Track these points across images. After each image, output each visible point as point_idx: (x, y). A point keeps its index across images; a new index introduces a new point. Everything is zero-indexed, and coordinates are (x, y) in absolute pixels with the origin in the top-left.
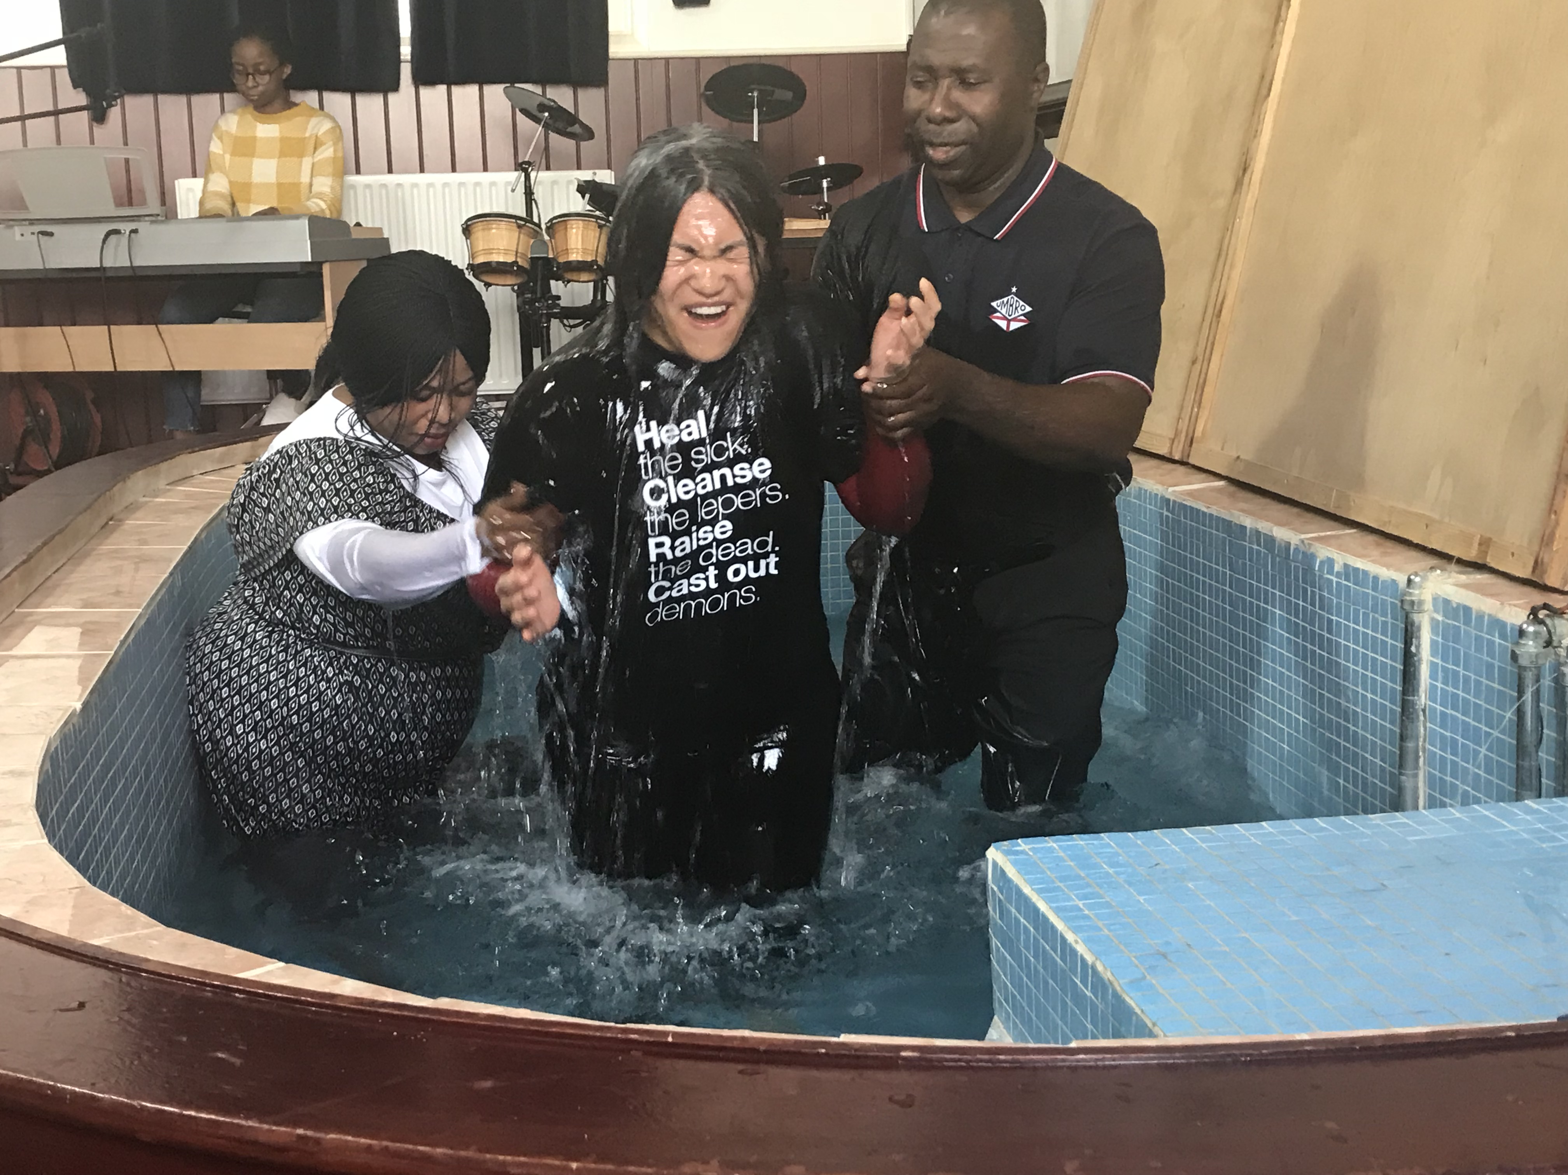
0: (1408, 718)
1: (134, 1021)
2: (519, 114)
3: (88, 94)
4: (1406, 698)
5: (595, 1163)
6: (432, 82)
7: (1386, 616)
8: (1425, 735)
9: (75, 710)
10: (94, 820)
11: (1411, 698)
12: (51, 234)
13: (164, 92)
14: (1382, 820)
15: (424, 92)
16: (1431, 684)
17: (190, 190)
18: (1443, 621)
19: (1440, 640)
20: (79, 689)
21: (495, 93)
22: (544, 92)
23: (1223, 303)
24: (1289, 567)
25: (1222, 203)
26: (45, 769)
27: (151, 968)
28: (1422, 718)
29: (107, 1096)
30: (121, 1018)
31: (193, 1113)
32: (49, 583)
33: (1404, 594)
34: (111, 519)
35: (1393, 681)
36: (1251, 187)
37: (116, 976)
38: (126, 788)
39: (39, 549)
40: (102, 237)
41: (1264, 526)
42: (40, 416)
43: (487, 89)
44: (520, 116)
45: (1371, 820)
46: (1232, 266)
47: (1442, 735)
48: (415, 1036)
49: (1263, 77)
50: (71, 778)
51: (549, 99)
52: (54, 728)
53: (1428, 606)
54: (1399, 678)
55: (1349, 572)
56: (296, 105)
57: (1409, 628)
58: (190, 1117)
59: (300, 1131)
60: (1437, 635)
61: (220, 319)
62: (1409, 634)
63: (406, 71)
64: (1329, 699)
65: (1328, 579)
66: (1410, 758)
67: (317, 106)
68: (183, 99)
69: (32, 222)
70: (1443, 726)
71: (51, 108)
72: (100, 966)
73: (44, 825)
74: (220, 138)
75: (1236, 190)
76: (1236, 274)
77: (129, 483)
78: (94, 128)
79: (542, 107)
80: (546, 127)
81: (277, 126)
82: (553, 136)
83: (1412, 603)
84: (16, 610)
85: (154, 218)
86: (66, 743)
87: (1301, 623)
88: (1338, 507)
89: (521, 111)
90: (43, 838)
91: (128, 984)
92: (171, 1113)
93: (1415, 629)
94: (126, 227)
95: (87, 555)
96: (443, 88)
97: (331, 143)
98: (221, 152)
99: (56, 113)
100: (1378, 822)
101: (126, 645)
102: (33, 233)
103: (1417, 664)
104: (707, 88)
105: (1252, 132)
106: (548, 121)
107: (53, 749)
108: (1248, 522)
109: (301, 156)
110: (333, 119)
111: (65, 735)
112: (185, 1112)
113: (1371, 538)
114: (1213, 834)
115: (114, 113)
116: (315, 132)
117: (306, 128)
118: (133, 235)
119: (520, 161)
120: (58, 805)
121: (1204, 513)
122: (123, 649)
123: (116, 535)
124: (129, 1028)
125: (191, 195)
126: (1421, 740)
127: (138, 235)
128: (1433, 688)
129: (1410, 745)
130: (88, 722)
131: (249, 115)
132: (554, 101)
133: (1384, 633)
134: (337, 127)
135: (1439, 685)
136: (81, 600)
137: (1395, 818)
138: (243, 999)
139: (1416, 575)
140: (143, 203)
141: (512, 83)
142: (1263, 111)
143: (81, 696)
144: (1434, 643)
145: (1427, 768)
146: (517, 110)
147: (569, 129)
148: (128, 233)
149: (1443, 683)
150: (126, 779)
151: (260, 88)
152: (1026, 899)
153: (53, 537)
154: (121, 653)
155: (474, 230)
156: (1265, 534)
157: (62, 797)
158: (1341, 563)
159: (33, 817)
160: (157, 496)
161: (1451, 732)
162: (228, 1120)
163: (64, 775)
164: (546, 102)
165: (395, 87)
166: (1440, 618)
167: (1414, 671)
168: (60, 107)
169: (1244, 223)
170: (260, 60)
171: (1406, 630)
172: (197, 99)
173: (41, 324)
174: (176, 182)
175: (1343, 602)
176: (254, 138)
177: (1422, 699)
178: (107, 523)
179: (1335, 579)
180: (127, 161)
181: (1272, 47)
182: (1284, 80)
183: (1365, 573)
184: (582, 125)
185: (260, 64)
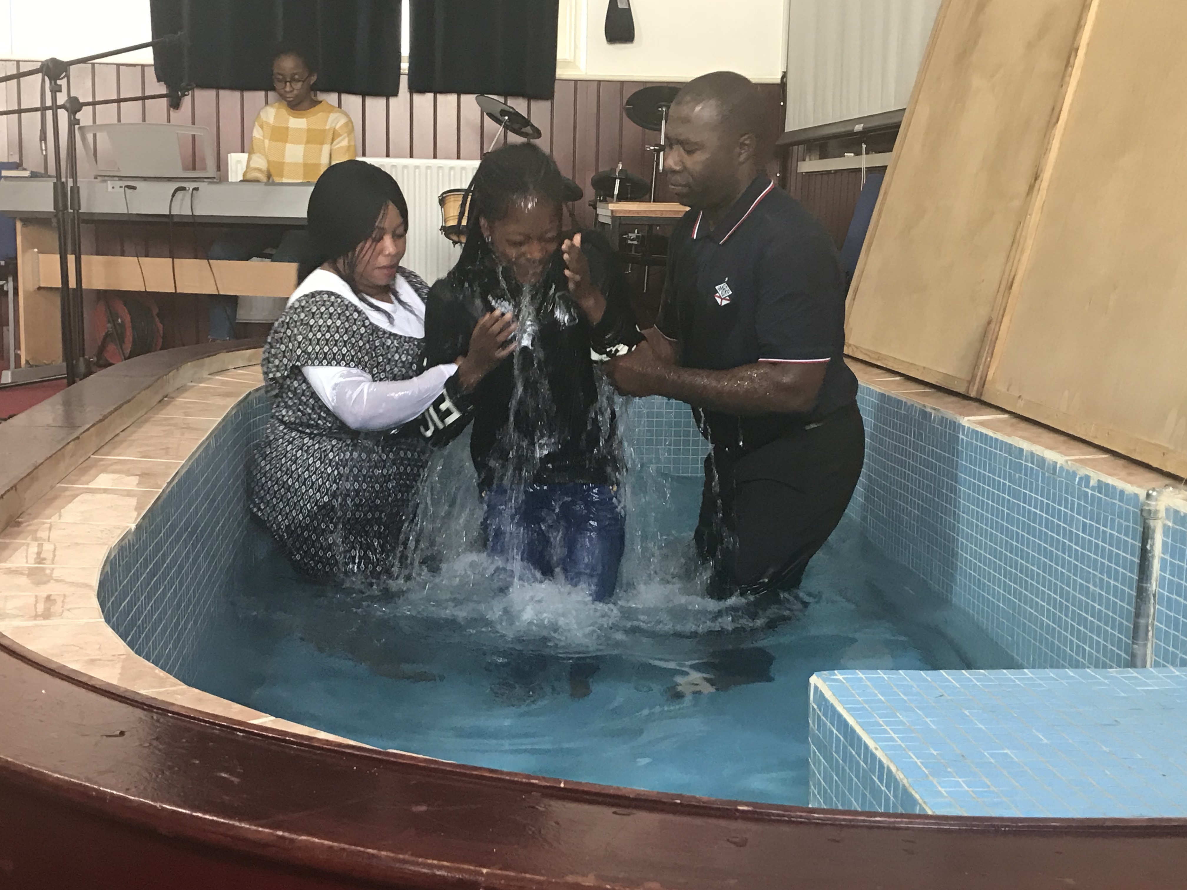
0: (1141, 600)
1: (161, 747)
2: (486, 117)
3: (168, 86)
4: (1141, 584)
5: (501, 869)
6: (422, 91)
7: (1129, 521)
8: (1154, 614)
9: (131, 529)
10: (139, 612)
11: (1145, 585)
12: (134, 188)
13: (224, 88)
14: (1117, 672)
15: (417, 97)
16: (1160, 575)
17: (239, 162)
18: (1173, 527)
19: (1170, 541)
20: (135, 514)
21: (470, 101)
22: (506, 101)
23: (1013, 279)
24: (1055, 481)
25: (1016, 203)
26: (106, 570)
27: (176, 709)
28: (1152, 601)
29: (137, 799)
30: (151, 745)
31: (200, 815)
32: (117, 439)
33: (1143, 504)
34: (166, 397)
35: (1131, 572)
36: (1040, 192)
37: (149, 714)
38: (164, 593)
39: (111, 413)
40: (172, 192)
41: (1038, 450)
42: (119, 324)
43: (463, 97)
44: (486, 118)
45: (1109, 672)
46: (1023, 251)
47: (1167, 615)
48: (370, 771)
49: (1053, 109)
50: (124, 580)
51: (510, 107)
52: (114, 542)
53: (1162, 514)
54: (1136, 570)
55: (1101, 486)
56: (320, 102)
57: (1146, 530)
58: (197, 817)
59: (280, 833)
60: (1168, 537)
61: (254, 258)
62: (1146, 536)
63: (404, 81)
64: (1081, 584)
65: (1085, 491)
66: (1141, 633)
67: (337, 106)
68: (237, 94)
69: (121, 178)
70: (1169, 608)
71: (139, 94)
72: (137, 707)
73: (103, 612)
74: (262, 127)
75: (1028, 194)
76: (1025, 258)
77: (181, 371)
78: (171, 113)
79: (503, 113)
80: (506, 127)
81: (305, 120)
82: (510, 134)
83: (1149, 511)
84: (92, 456)
85: (211, 180)
86: (123, 553)
87: (1062, 525)
88: (1096, 437)
89: (487, 114)
90: (101, 618)
91: (158, 721)
92: (185, 814)
93: (1151, 532)
94: (190, 186)
95: (146, 421)
96: (430, 95)
97: (346, 135)
98: (262, 138)
99: (143, 98)
100: (1115, 674)
101: (172, 486)
102: (121, 187)
103: (1151, 559)
104: (628, 103)
105: (1043, 149)
106: (507, 123)
107: (112, 557)
108: (1025, 446)
109: (322, 143)
110: (346, 115)
111: (122, 547)
112: (194, 814)
113: (1122, 462)
114: (986, 675)
115: (187, 101)
116: (334, 125)
117: (327, 121)
118: (195, 192)
119: (485, 152)
120: (113, 598)
121: (991, 437)
122: (169, 489)
123: (169, 408)
124: (157, 752)
125: (239, 165)
126: (1151, 617)
127: (199, 192)
128: (1163, 578)
129: (1142, 621)
130: (140, 539)
131: (284, 111)
132: (512, 108)
133: (1126, 535)
134: (350, 123)
135: (1167, 576)
136: (139, 452)
137: (1129, 672)
138: (243, 736)
139: (1154, 490)
140: (204, 169)
141: (482, 94)
142: (1052, 134)
143: (136, 519)
144: (1165, 544)
145: (1155, 640)
146: (485, 114)
147: (524, 130)
148: (191, 189)
149: (1170, 575)
150: (165, 586)
151: (295, 92)
152: (840, 716)
153: (122, 405)
154: (167, 491)
155: (447, 202)
156: (1037, 455)
157: (117, 593)
158: (1096, 480)
159: (95, 603)
160: (201, 383)
161: (1175, 613)
162: (227, 822)
163: (119, 576)
164: (507, 108)
165: (395, 94)
166: (1170, 524)
167: (1148, 565)
168: (147, 94)
169: (1034, 218)
170: (295, 72)
171: (1144, 533)
172: (247, 95)
173: (123, 255)
174: (229, 155)
175: (1095, 509)
176: (287, 128)
177: (1154, 586)
178: (162, 399)
179: (1090, 492)
180: (194, 136)
181: (1062, 86)
182: (1070, 111)
183: (1114, 487)
184: (532, 126)
185: (295, 74)
